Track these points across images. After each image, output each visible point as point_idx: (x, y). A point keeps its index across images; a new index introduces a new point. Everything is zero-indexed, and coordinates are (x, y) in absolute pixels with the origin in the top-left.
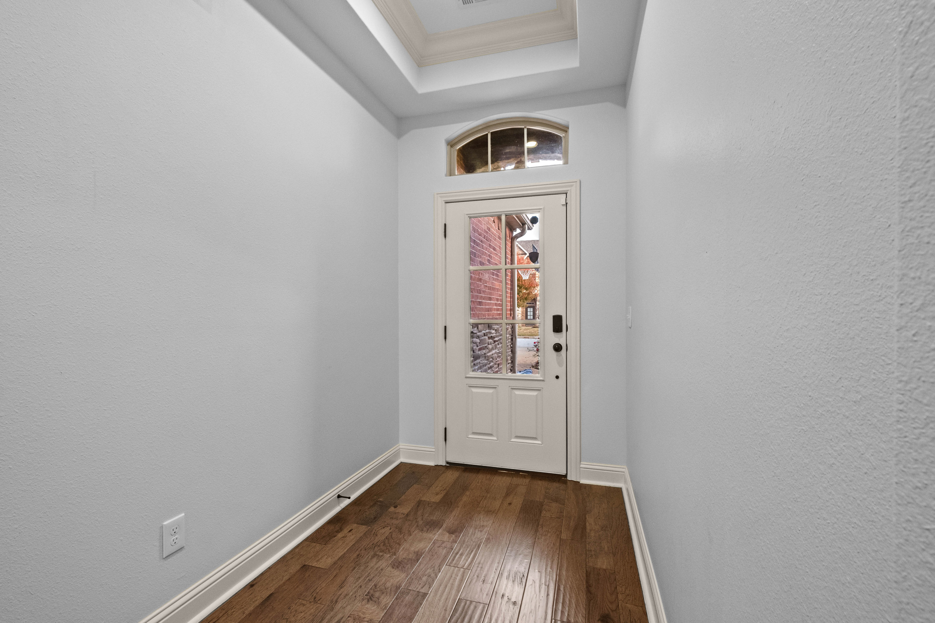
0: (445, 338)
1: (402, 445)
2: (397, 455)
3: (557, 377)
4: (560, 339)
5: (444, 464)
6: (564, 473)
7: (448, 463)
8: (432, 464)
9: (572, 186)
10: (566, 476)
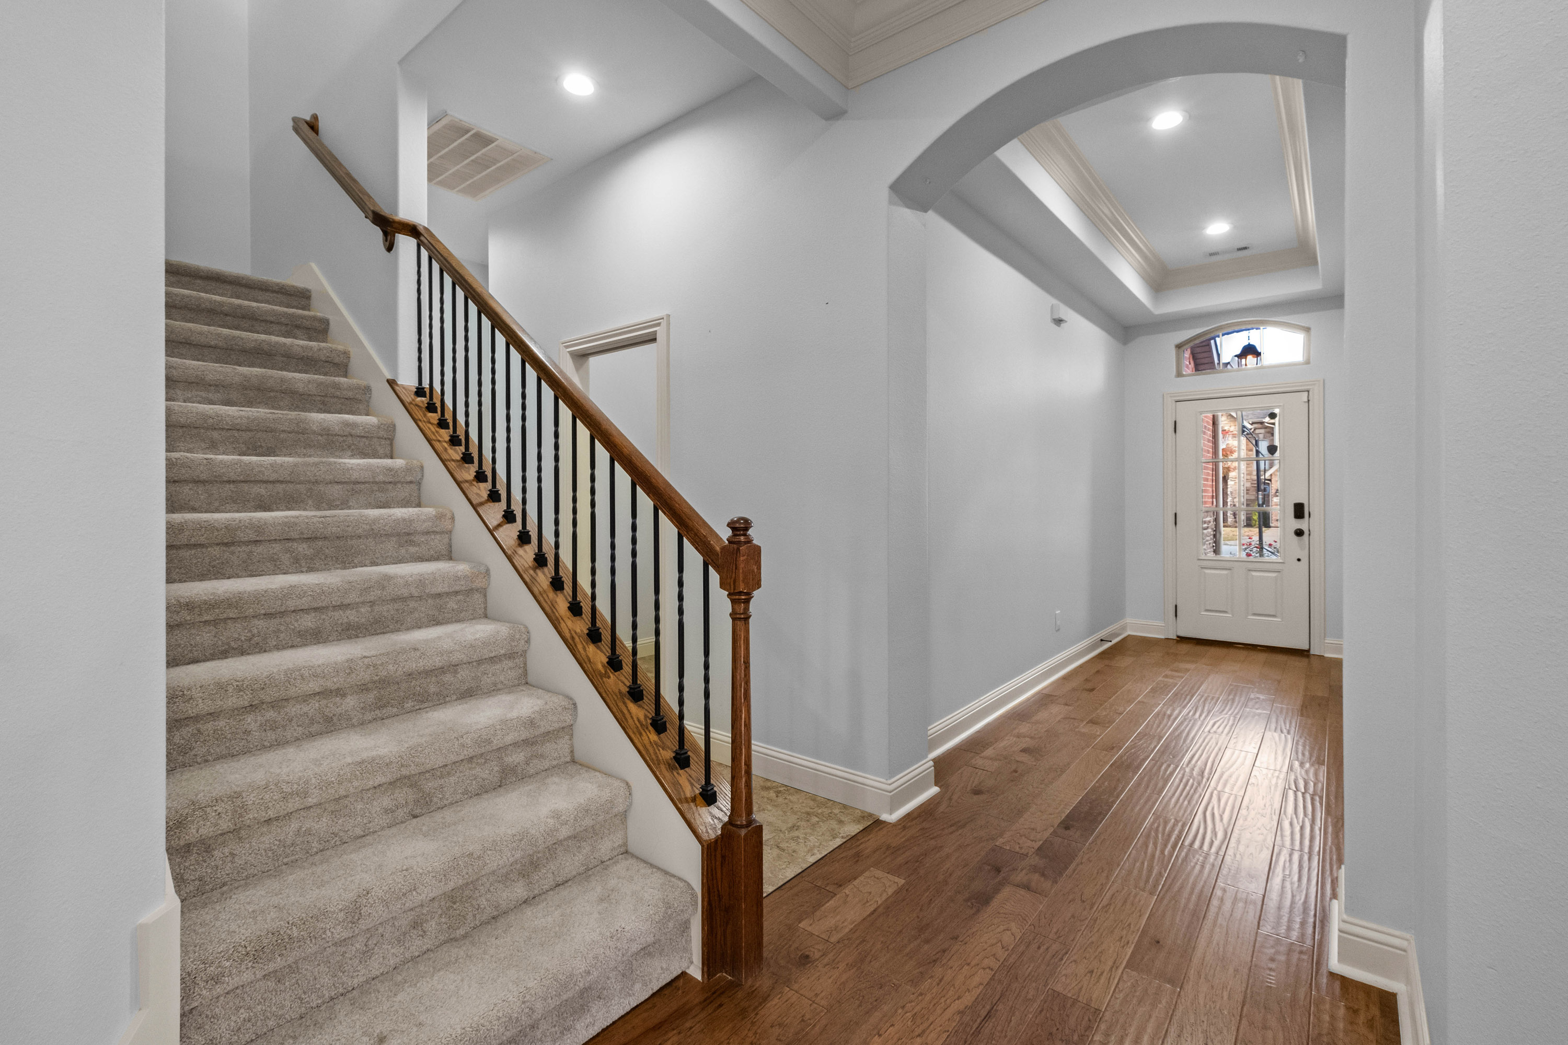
0: (1176, 524)
1: (1128, 620)
2: (1124, 628)
3: (1299, 560)
4: (1302, 524)
5: (1175, 638)
6: (1306, 647)
7: (1178, 637)
8: (1163, 637)
9: (1314, 384)
10: (1308, 651)
